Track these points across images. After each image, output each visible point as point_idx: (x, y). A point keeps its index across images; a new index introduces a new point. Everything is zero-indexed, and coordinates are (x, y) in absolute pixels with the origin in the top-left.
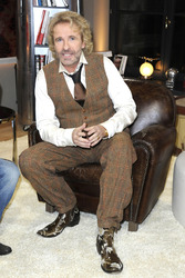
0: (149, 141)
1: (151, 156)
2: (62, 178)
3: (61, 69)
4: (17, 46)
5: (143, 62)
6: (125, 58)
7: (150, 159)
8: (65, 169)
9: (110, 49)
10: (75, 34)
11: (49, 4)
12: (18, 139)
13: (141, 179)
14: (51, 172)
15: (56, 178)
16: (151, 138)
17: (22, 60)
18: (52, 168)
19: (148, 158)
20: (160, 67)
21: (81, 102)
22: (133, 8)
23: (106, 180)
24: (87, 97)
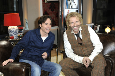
0: (112, 58)
1: (113, 64)
2: (75, 71)
3: (72, 32)
4: (58, 22)
5: (106, 27)
6: (99, 26)
8: (77, 68)
9: (93, 23)
11: (71, 8)
12: (58, 56)
13: (109, 73)
14: (71, 69)
16: (112, 57)
17: (60, 27)
18: (72, 67)
19: (111, 64)
21: (81, 44)
22: (102, 7)
24: (83, 42)
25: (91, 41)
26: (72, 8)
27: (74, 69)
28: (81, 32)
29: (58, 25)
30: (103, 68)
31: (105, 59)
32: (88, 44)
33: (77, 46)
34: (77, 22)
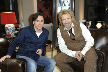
0: (103, 52)
1: (104, 57)
2: (69, 65)
3: (65, 29)
4: (52, 19)
5: (98, 23)
7: (103, 58)
8: (70, 62)
9: (85, 19)
10: (69, 17)
12: (53, 51)
13: (100, 66)
14: (65, 63)
15: (67, 65)
16: (103, 50)
17: (54, 24)
18: (65, 62)
19: (102, 58)
20: (104, 24)
21: (74, 39)
22: (93, 4)
23: (86, 66)
24: (76, 38)
25: (83, 36)
26: (64, 6)
27: (68, 63)
28: (73, 28)
29: (52, 23)
30: (95, 62)
31: (97, 53)
32: (80, 39)
33: (70, 42)
34: (68, 19)
